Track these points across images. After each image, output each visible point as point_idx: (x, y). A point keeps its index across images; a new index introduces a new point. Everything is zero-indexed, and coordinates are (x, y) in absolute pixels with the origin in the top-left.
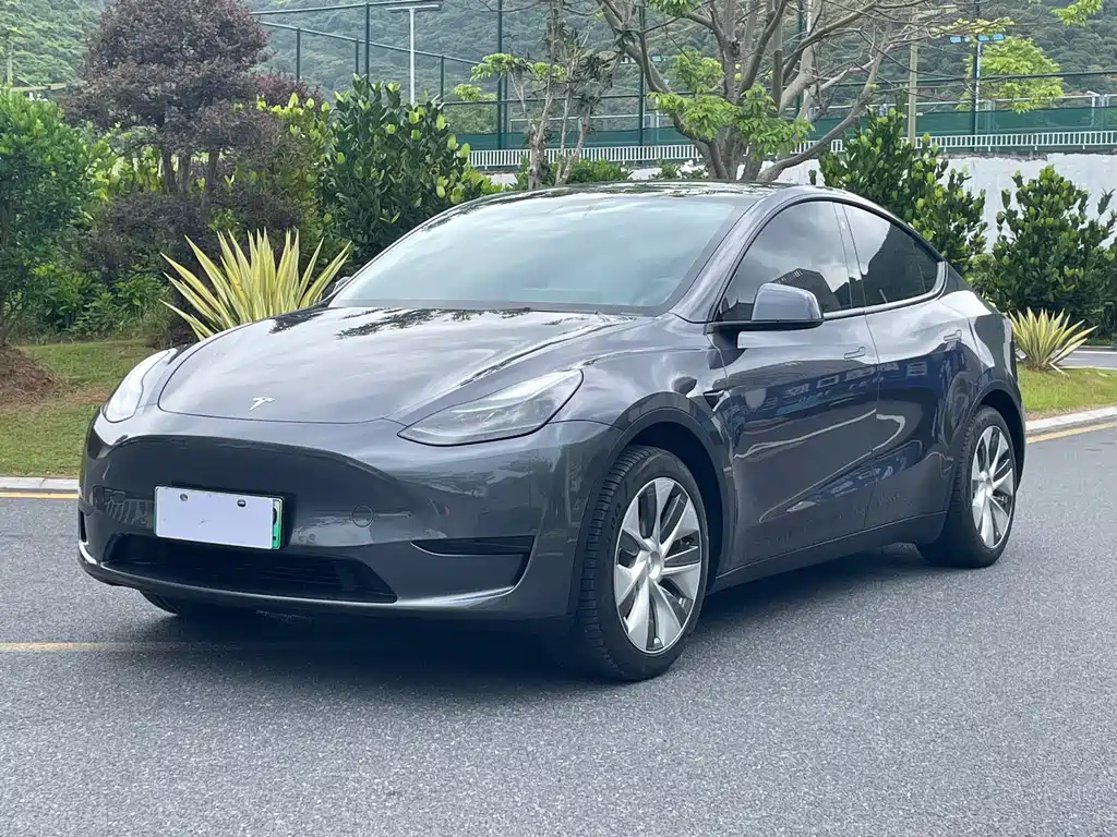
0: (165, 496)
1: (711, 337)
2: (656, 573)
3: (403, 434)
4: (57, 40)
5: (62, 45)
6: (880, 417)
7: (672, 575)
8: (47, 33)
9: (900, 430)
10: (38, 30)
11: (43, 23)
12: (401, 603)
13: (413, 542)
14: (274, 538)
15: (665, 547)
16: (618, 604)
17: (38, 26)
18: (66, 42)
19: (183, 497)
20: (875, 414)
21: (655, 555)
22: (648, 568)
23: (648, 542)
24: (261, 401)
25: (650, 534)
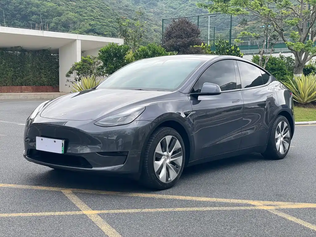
0: (38, 139)
1: (190, 97)
2: (168, 161)
4: (113, 23)
5: (114, 25)
6: (244, 119)
8: (111, 22)
9: (249, 123)
10: (109, 21)
11: (110, 19)
12: (93, 169)
13: (96, 152)
14: (62, 151)
15: (170, 154)
16: (156, 172)
17: (109, 20)
18: (115, 24)
19: (42, 139)
20: (242, 118)
21: (168, 156)
22: (165, 160)
23: (165, 153)
24: (63, 114)
25: (165, 151)
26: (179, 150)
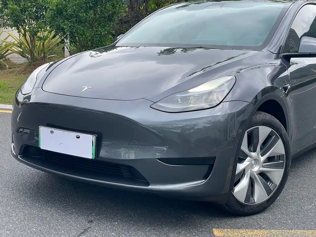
0: (44, 131)
2: (256, 169)
3: (153, 106)
7: (267, 171)
12: (150, 187)
13: (158, 159)
15: (263, 159)
19: (52, 132)
21: (256, 160)
22: (251, 166)
23: (253, 154)
24: (86, 88)
25: (255, 151)
26: (280, 157)
